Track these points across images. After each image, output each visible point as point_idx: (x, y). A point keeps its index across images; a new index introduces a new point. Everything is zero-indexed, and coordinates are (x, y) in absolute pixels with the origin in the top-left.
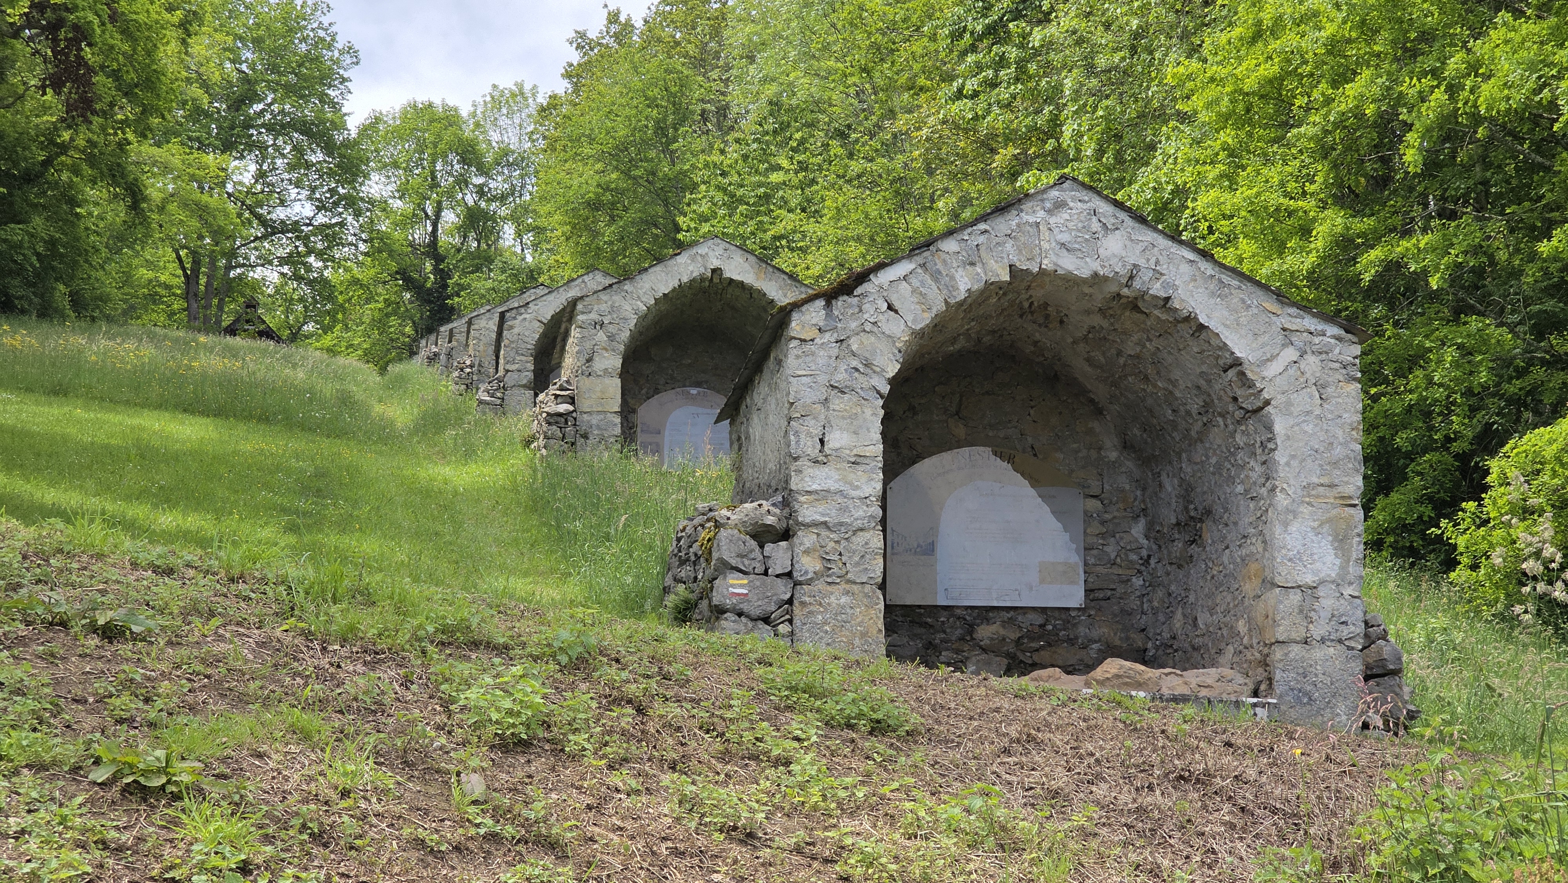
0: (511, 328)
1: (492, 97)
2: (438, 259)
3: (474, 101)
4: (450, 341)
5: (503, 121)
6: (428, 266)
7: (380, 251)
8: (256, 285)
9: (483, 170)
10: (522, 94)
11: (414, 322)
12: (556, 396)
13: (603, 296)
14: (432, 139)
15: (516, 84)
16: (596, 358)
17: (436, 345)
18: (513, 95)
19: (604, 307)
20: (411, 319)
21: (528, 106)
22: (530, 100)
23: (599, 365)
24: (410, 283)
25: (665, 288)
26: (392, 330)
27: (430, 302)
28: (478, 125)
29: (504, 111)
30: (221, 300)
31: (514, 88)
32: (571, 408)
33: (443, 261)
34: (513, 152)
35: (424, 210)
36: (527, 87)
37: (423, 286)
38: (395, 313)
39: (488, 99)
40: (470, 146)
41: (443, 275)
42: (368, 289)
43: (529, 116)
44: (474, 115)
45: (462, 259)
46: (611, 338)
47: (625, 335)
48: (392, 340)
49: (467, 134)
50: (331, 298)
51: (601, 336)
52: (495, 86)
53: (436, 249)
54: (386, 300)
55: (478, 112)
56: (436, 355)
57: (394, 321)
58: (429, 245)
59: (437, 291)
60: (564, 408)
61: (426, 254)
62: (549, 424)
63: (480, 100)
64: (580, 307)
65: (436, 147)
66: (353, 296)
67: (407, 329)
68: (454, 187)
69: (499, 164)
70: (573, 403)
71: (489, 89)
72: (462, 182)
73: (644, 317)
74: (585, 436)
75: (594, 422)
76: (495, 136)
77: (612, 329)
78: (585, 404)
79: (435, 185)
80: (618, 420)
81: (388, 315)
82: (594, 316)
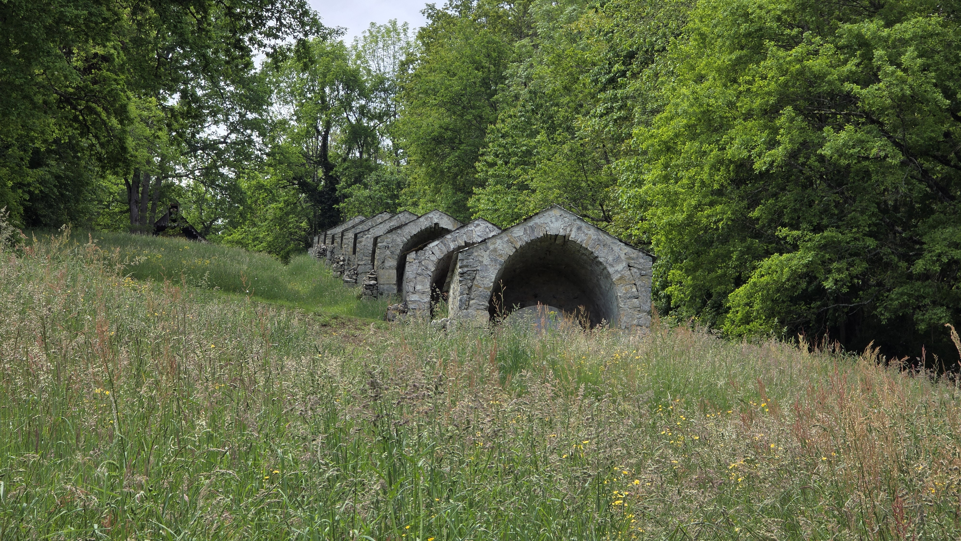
0: (361, 242)
1: (371, 33)
2: (328, 167)
3: (356, 37)
4: (333, 243)
5: (380, 52)
6: (320, 173)
7: (281, 163)
8: (180, 191)
9: (363, 94)
10: (395, 30)
11: (309, 219)
12: (370, 278)
13: (389, 235)
14: (321, 70)
15: (390, 22)
16: (386, 262)
17: (325, 243)
18: (388, 31)
19: (389, 240)
20: (307, 216)
21: (399, 40)
22: (402, 35)
23: (387, 264)
24: (304, 186)
25: (414, 232)
26: (291, 225)
27: (321, 202)
28: (359, 57)
29: (381, 44)
30: (154, 204)
31: (388, 25)
32: (375, 282)
33: (332, 169)
34: (388, 80)
35: (316, 128)
36: (399, 24)
37: (316, 189)
38: (293, 211)
39: (367, 34)
40: (353, 76)
41: (332, 181)
42: (271, 192)
43: (401, 49)
44: (355, 48)
45: (347, 168)
46: (392, 253)
47: (398, 251)
48: (291, 234)
49: (351, 65)
50: (242, 201)
51: (388, 252)
52: (373, 24)
53: (326, 159)
54: (285, 201)
55: (359, 46)
56: (325, 250)
57: (292, 218)
58: (320, 156)
59: (327, 193)
60: (372, 282)
61: (318, 163)
62: (366, 289)
63: (361, 36)
64: (379, 240)
65: (325, 76)
66: (259, 199)
67: (303, 224)
68: (340, 109)
69: (377, 90)
70: (376, 280)
71: (368, 26)
72: (346, 104)
73: (407, 244)
74: (381, 294)
75: (385, 288)
76: (373, 66)
77: (392, 249)
78: (381, 281)
79: (325, 107)
80: (395, 287)
81: (287, 214)
82: (384, 244)
